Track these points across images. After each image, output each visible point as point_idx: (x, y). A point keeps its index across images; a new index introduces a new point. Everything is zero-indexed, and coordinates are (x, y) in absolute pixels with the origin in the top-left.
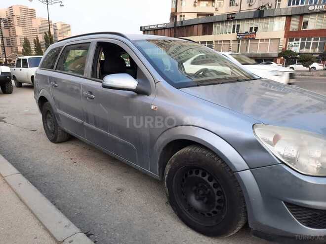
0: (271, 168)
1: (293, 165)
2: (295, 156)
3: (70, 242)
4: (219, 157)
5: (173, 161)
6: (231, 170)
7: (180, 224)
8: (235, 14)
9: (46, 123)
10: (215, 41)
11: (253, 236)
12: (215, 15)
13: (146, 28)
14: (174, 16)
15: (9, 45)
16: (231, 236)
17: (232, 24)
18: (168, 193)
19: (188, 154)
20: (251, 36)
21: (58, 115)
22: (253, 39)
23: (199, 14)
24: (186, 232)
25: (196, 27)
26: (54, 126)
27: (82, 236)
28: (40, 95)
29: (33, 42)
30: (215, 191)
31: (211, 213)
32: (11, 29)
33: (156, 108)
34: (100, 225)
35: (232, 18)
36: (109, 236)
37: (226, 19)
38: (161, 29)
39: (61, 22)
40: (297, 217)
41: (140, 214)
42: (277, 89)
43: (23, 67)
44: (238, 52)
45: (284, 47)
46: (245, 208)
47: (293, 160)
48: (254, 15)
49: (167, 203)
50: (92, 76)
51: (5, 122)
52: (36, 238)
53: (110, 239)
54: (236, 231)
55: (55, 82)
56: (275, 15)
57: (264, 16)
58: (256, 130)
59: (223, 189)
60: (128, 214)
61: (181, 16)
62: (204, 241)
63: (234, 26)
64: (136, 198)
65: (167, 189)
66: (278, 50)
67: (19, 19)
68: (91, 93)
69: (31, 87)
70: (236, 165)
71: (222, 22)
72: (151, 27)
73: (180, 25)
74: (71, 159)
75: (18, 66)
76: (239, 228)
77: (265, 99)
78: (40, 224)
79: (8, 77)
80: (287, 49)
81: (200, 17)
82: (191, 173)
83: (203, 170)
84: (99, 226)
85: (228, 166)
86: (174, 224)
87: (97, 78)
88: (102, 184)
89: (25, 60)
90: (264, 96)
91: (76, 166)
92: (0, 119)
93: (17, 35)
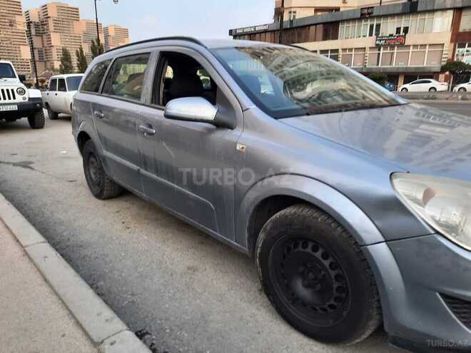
0: (419, 241)
1: (455, 237)
2: (458, 223)
3: (112, 344)
4: (338, 223)
5: (268, 228)
6: (356, 243)
7: (279, 322)
8: (373, 7)
9: (89, 170)
10: (343, 49)
11: (391, 345)
12: (341, 10)
13: (238, 31)
14: (279, 13)
15: (41, 59)
16: (357, 343)
17: (369, 23)
18: (261, 274)
19: (290, 217)
20: (398, 40)
21: (104, 158)
22: (402, 45)
23: (317, 10)
24: (289, 335)
25: (313, 28)
26: (100, 174)
27: (130, 336)
28: (79, 130)
29: (75, 54)
30: (333, 273)
31: (326, 306)
32: (45, 36)
33: (243, 148)
34: (161, 320)
35: (369, 14)
36: (173, 336)
37: (359, 16)
38: (260, 33)
39: (115, 26)
40: (460, 318)
41: (220, 306)
42: (440, 120)
43: (59, 90)
44: (378, 65)
45: (450, 56)
46: (379, 301)
47: (453, 229)
48: (403, 9)
49: (261, 290)
50: (152, 102)
51: (33, 169)
52: (63, 336)
53: (173, 342)
54: (364, 337)
55: (101, 111)
56: (435, 8)
57: (419, 9)
58: (396, 181)
59: (345, 272)
60: (202, 305)
61: (290, 12)
62: (316, 349)
63: (372, 27)
64: (215, 283)
65: (260, 269)
66: (441, 61)
67: (56, 22)
68: (150, 126)
69: (68, 119)
70: (363, 235)
71: (354, 20)
72: (245, 31)
73: (289, 27)
74: (123, 223)
75: (53, 89)
76: (368, 332)
77: (420, 136)
78: (71, 316)
79: (38, 105)
80: (455, 60)
81: (319, 13)
82: (296, 246)
83: (313, 241)
84: (159, 322)
85: (351, 236)
86: (271, 322)
87: (159, 104)
88: (167, 259)
89: (62, 81)
90: (417, 131)
91: (130, 233)
92: (26, 165)
93: (52, 45)
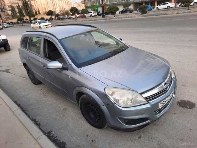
5: (80, 100)
28: (23, 62)
30: (97, 112)
40: (123, 122)
50: (44, 57)
51: (10, 73)
55: (29, 57)
58: (105, 89)
68: (45, 66)
74: (44, 94)
79: (6, 42)
91: (46, 98)
92: (7, 71)
93: (6, 3)
